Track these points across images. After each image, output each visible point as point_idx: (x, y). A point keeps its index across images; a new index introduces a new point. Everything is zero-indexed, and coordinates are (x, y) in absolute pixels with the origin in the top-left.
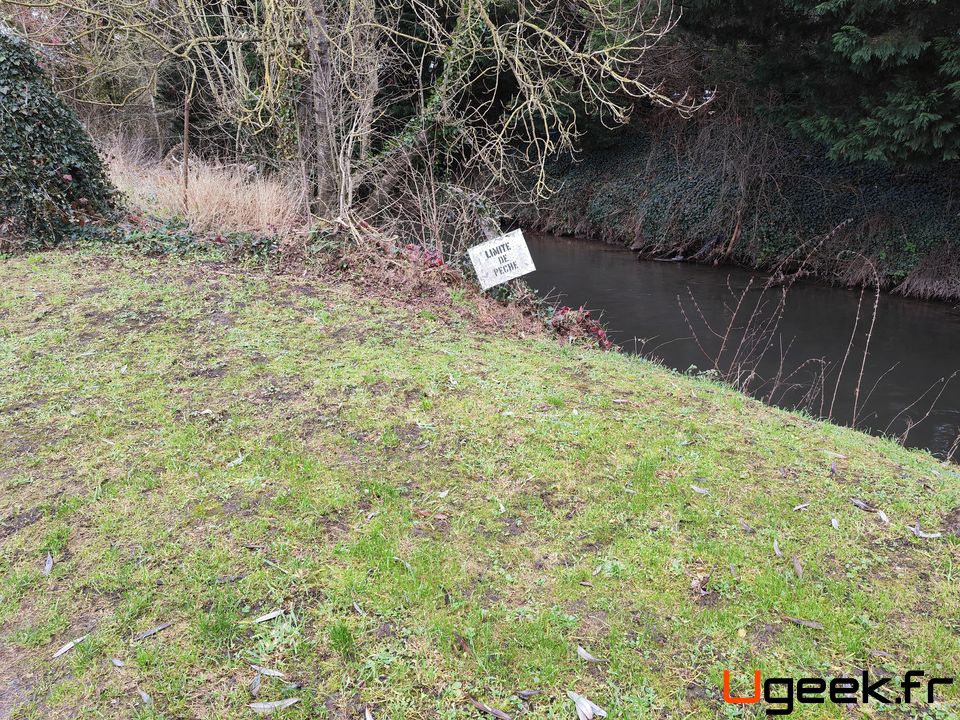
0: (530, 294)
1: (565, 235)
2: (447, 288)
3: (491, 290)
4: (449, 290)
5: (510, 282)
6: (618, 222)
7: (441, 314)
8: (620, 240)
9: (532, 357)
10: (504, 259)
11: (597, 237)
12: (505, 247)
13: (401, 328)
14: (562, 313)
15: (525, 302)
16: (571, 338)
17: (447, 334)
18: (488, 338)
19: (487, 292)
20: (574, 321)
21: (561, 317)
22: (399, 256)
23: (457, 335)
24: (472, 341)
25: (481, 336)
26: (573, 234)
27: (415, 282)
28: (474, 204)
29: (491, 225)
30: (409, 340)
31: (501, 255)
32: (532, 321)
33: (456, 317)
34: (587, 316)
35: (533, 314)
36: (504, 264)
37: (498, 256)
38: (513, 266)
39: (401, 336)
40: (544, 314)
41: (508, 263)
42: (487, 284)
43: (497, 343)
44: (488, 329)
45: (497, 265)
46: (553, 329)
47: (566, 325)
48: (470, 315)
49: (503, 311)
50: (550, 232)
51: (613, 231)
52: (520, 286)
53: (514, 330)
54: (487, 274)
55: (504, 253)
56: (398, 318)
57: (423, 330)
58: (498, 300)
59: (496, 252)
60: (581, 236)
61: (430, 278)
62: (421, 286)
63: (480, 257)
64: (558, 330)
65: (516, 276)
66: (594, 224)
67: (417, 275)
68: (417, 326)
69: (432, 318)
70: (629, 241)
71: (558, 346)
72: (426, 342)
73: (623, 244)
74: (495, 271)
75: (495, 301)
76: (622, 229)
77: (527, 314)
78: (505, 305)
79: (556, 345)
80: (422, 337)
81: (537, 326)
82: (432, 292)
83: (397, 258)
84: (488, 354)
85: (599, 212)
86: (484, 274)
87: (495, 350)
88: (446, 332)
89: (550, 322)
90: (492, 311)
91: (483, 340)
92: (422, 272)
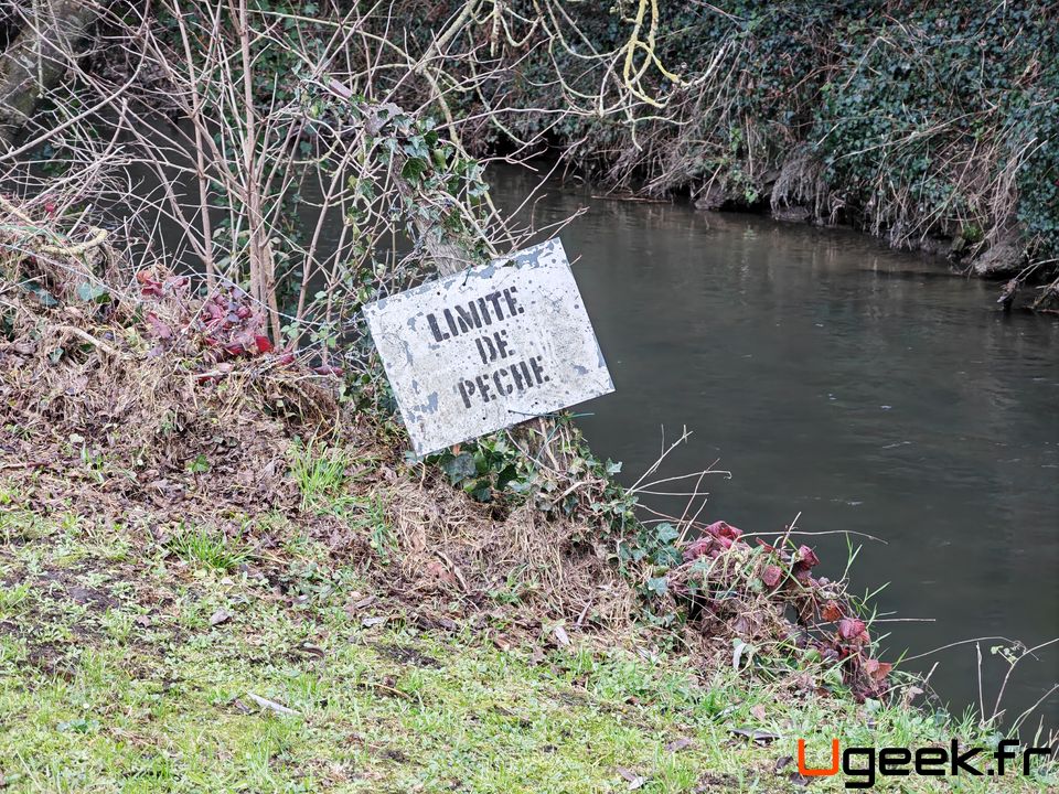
0: (589, 480)
1: (734, 209)
2: (283, 443)
3: (446, 457)
4: (289, 447)
5: (518, 432)
6: (930, 171)
7: (255, 543)
8: (936, 233)
9: (591, 727)
10: (498, 347)
11: (852, 221)
12: (505, 301)
13: (101, 600)
14: (710, 550)
15: (573, 506)
16: (740, 647)
17: (276, 628)
18: (430, 644)
19: (432, 460)
20: (754, 583)
21: (704, 567)
22: (107, 311)
23: (314, 630)
24: (368, 659)
25: (402, 638)
26: (762, 207)
27: (162, 416)
28: (392, 144)
29: (451, 221)
30: (128, 652)
31: (488, 331)
32: (596, 576)
33: (310, 557)
34: (800, 567)
35: (601, 552)
36: (497, 365)
37: (474, 333)
38: (528, 374)
39: (98, 634)
40: (640, 554)
41: (515, 360)
42: (431, 435)
43: (463, 665)
44: (429, 607)
45: (472, 368)
46: (673, 612)
47: (721, 597)
48: (364, 550)
49: (488, 540)
50: (681, 194)
51: (913, 200)
52: (556, 448)
53: (528, 613)
54: (433, 398)
55: (497, 326)
56: (91, 562)
57: (182, 610)
58: (474, 495)
59: (467, 319)
60: (794, 215)
61: (219, 403)
62: (185, 430)
63: (407, 334)
64: (694, 614)
65: (542, 409)
66: (843, 170)
67: (170, 389)
68: (162, 592)
69: (218, 561)
70: (969, 242)
71: (688, 682)
72: (191, 663)
73: (946, 251)
74: (466, 390)
75: (459, 500)
76: (945, 197)
77: (576, 550)
78: (499, 515)
79: (681, 676)
80: (180, 640)
81: (616, 598)
82: (227, 454)
83: (98, 320)
84: (427, 717)
85: (859, 131)
86: (423, 399)
87: (451, 698)
88: (270, 617)
89: (660, 586)
90: (446, 537)
91: (409, 653)
92: (191, 379)
